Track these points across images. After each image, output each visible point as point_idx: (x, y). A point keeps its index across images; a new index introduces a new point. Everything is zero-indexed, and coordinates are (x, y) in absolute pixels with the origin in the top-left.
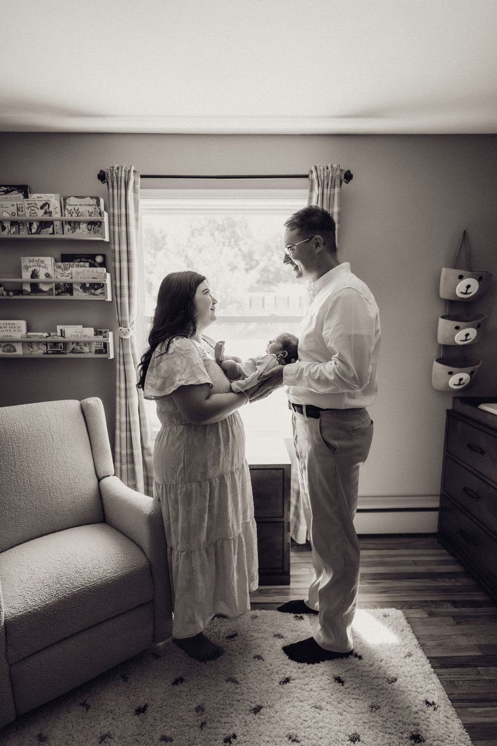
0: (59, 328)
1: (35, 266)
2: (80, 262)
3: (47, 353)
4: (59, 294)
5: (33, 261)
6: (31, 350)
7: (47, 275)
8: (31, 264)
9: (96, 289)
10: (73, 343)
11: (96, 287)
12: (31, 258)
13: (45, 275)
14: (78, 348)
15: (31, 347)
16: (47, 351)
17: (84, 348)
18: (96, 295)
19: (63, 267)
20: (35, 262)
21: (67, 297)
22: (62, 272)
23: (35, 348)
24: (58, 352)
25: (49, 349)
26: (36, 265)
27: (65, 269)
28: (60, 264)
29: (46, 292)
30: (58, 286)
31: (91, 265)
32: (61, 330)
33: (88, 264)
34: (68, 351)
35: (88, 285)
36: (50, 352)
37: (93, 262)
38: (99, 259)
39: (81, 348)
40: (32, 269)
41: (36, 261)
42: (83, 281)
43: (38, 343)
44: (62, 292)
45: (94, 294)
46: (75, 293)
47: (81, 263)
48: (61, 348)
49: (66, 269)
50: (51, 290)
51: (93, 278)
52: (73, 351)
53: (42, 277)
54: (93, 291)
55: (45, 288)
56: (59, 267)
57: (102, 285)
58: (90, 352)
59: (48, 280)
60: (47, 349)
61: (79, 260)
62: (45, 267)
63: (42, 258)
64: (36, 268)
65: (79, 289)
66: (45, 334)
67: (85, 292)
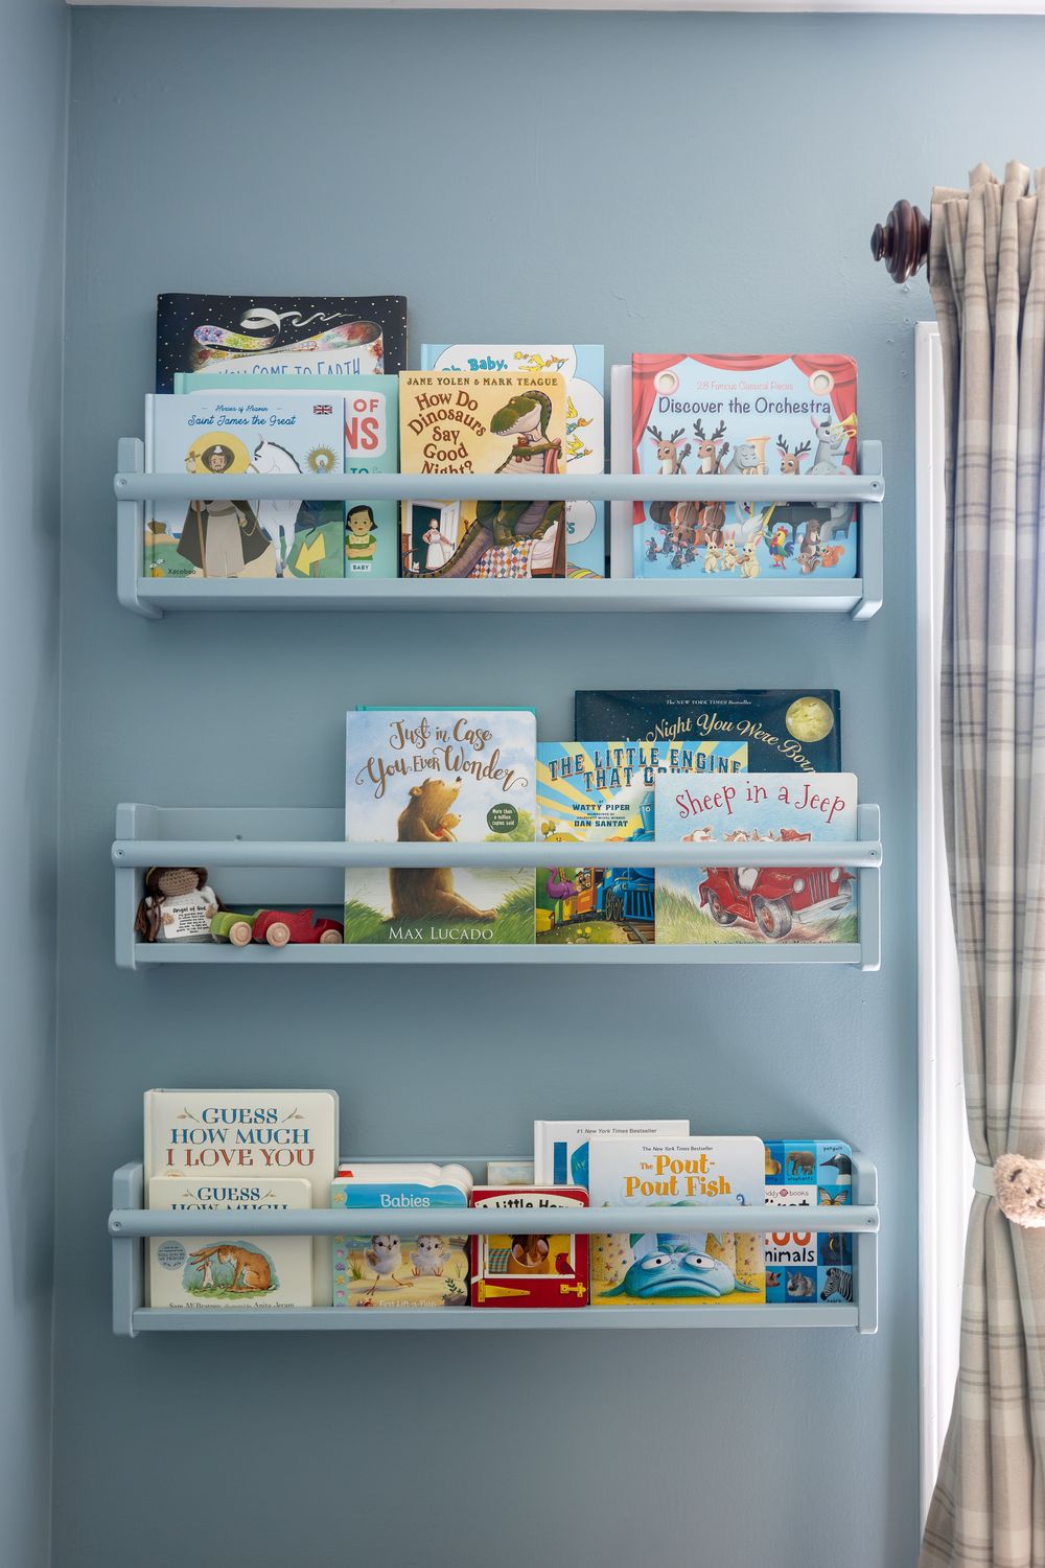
0: (547, 1133)
1: (432, 763)
2: (694, 735)
3: (471, 1300)
4: (556, 933)
5: (421, 734)
6: (369, 1274)
7: (504, 820)
8: (410, 750)
9: (797, 903)
10: (634, 1238)
11: (799, 886)
12: (411, 718)
13: (491, 817)
14: (670, 1265)
15: (373, 1260)
16: (473, 1289)
17: (707, 1263)
18: (799, 937)
19: (589, 765)
20: (432, 742)
21: (612, 947)
22: (583, 799)
23: (398, 1264)
24: (544, 1295)
25: (483, 1273)
26: (441, 755)
27: (601, 778)
28: (574, 749)
29: (487, 919)
30: (551, 886)
31: (762, 760)
32: (560, 1149)
33: (740, 753)
34: (597, 1287)
35: (748, 880)
36: (489, 1292)
37: (768, 739)
38: (807, 721)
39: (685, 1265)
40: (415, 780)
41: (441, 735)
42: (718, 850)
43: (416, 1239)
44: (576, 920)
45: (785, 933)
46: (665, 924)
47: (707, 748)
48: (562, 1266)
49: (608, 778)
50: (518, 906)
51: (787, 836)
52: (633, 1286)
53: (469, 831)
54: (778, 913)
55: (481, 896)
56: (567, 768)
57: (835, 876)
58: (741, 1289)
59: (508, 847)
60: (473, 1271)
61: (680, 726)
62: (492, 771)
63: (475, 718)
64: (433, 775)
65: (696, 900)
66: (459, 1179)
67: (731, 920)
